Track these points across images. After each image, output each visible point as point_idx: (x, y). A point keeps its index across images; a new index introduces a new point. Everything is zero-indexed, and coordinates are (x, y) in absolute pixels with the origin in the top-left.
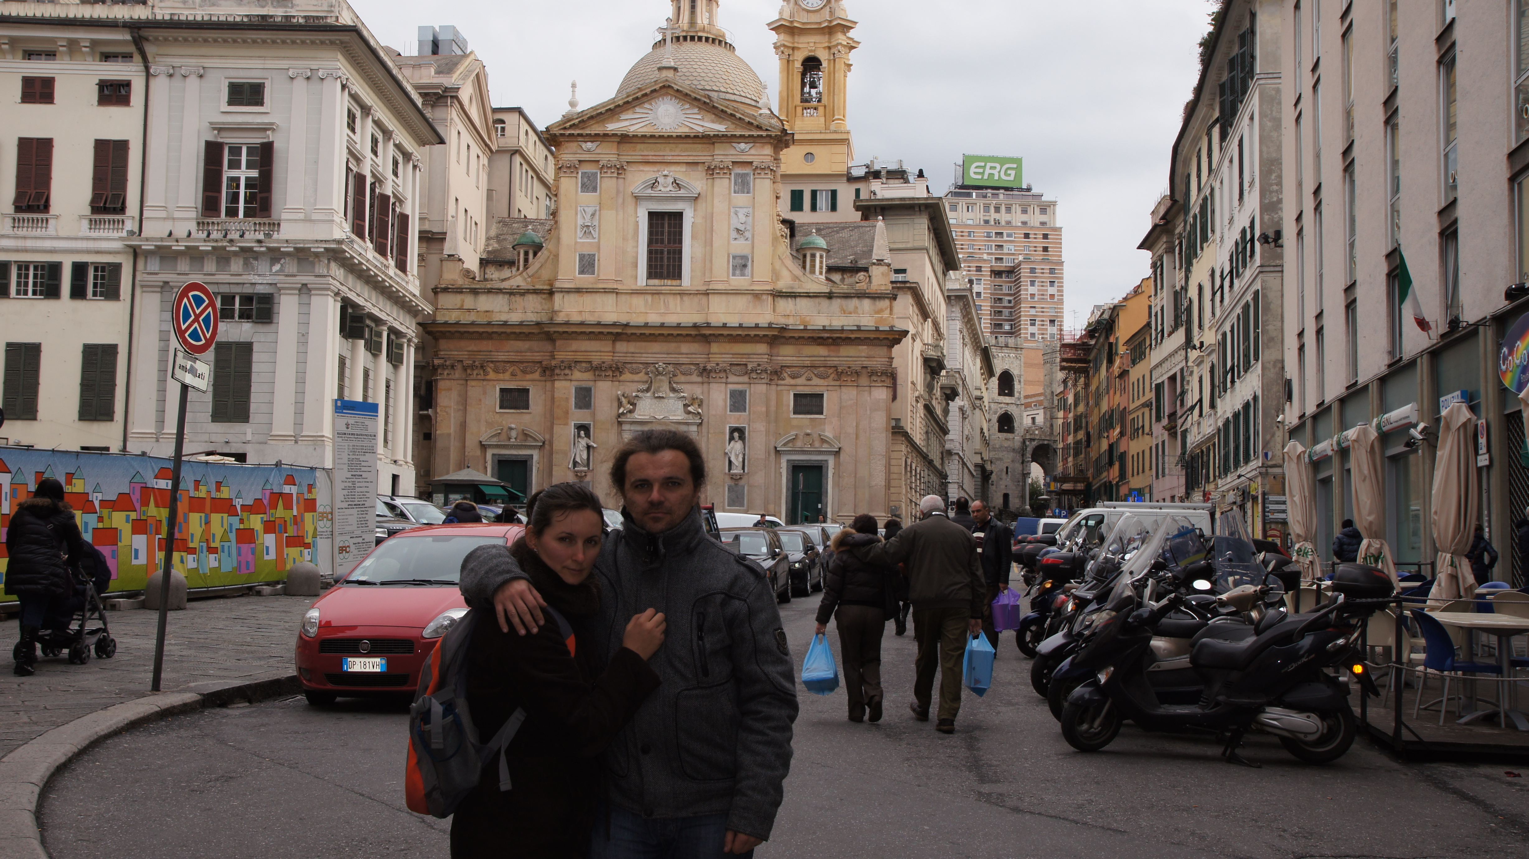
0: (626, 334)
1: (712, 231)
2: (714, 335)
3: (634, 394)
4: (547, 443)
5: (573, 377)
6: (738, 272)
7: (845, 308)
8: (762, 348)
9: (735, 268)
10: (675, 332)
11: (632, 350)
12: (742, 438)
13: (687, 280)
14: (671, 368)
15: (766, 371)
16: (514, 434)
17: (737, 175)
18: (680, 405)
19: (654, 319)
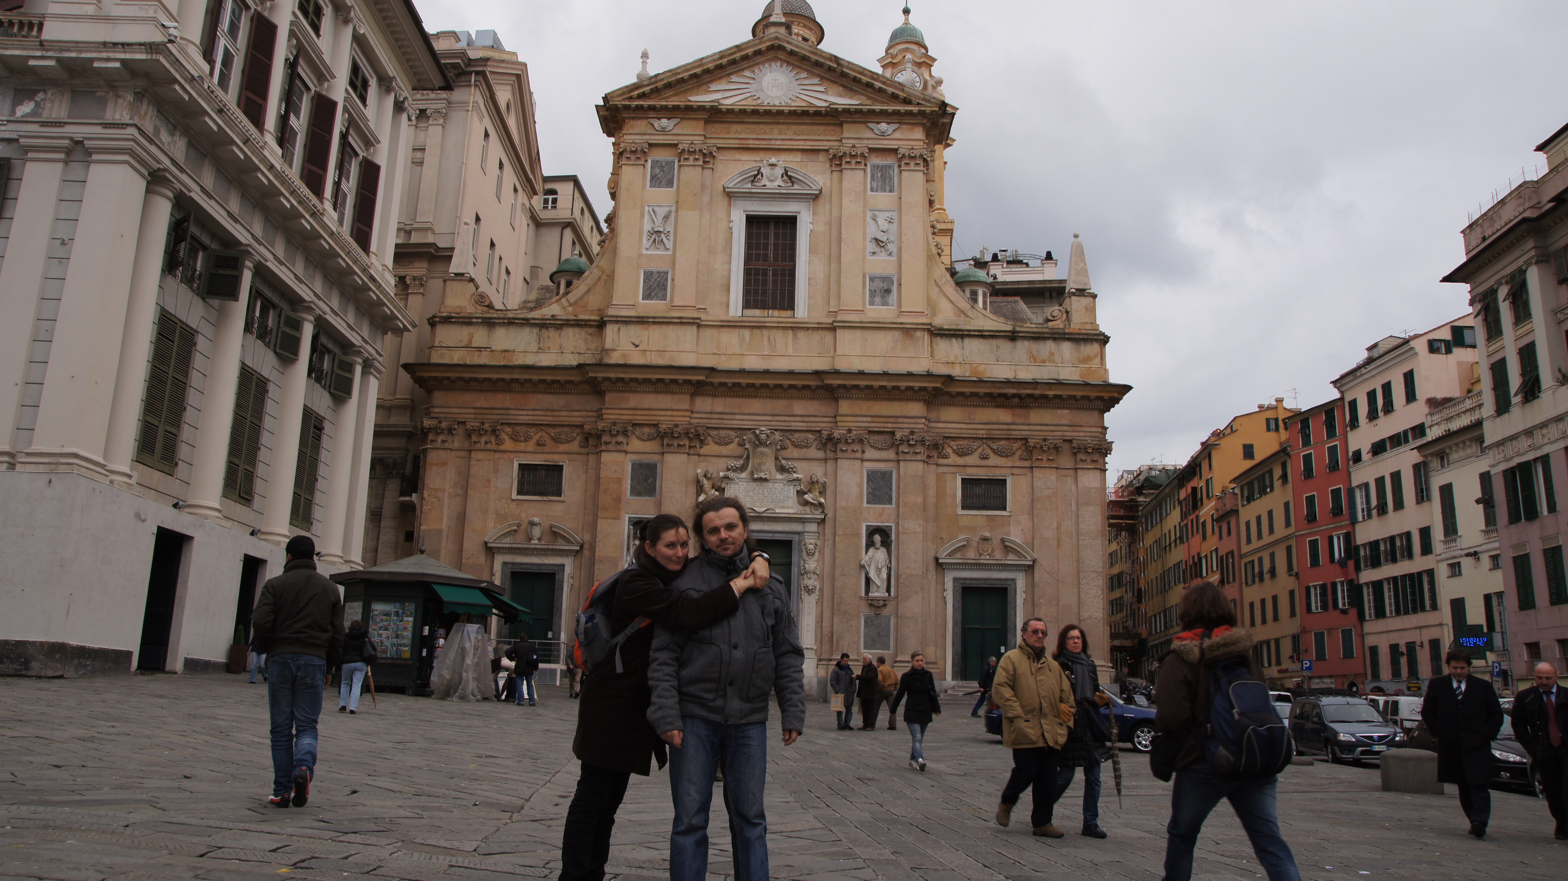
0: (712, 384)
1: (840, 240)
2: (844, 387)
3: (722, 474)
4: (586, 546)
5: (629, 448)
6: (878, 299)
7: (1034, 352)
8: (916, 409)
9: (873, 293)
10: (786, 382)
11: (719, 409)
12: (886, 543)
13: (802, 310)
14: (777, 436)
15: (922, 442)
16: (536, 532)
17: (875, 167)
18: (792, 491)
19: (752, 363)
